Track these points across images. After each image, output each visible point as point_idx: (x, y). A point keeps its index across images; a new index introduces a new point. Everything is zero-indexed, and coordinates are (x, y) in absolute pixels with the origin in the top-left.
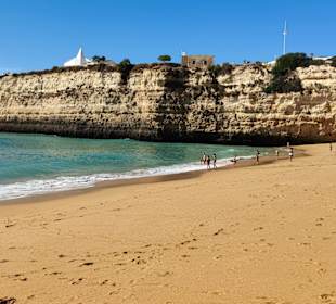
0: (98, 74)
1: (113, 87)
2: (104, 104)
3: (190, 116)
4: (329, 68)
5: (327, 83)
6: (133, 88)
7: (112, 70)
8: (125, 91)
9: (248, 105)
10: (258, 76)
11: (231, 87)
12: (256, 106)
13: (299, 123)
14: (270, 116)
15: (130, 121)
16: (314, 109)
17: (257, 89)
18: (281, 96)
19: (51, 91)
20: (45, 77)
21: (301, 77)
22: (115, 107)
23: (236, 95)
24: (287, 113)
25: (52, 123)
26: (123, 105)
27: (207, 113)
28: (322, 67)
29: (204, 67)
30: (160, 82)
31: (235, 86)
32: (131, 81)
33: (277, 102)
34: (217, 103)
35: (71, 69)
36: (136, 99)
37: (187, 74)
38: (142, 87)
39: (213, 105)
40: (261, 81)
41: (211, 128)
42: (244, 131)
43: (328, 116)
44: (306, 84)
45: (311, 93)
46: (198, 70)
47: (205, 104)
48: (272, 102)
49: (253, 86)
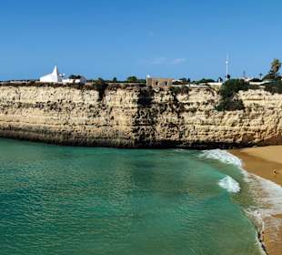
0: (78, 92)
1: (92, 103)
2: (85, 118)
3: (158, 128)
4: (263, 92)
5: (262, 103)
6: (110, 104)
7: (90, 88)
8: (104, 107)
9: (204, 119)
10: (209, 96)
11: (189, 104)
12: (210, 120)
13: (242, 133)
14: (220, 128)
15: (109, 132)
16: (252, 123)
17: (210, 107)
18: (229, 113)
19: (29, 101)
20: (22, 89)
21: (243, 98)
22: (96, 120)
23: (194, 111)
24: (233, 125)
25: (37, 131)
26: (102, 118)
27: (172, 125)
28: (258, 91)
29: (166, 88)
30: (134, 101)
31: (192, 104)
32: (107, 98)
33: (226, 117)
34: (179, 117)
35: (50, 85)
36: (113, 113)
37: (153, 93)
38: (118, 103)
39: (175, 118)
40: (212, 101)
41: (175, 137)
42: (201, 139)
43: (263, 128)
44: (246, 103)
45: (250, 111)
46: (161, 90)
47: (169, 118)
48: (222, 117)
49: (207, 104)
